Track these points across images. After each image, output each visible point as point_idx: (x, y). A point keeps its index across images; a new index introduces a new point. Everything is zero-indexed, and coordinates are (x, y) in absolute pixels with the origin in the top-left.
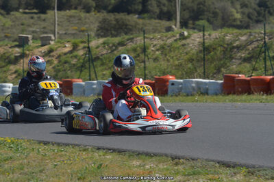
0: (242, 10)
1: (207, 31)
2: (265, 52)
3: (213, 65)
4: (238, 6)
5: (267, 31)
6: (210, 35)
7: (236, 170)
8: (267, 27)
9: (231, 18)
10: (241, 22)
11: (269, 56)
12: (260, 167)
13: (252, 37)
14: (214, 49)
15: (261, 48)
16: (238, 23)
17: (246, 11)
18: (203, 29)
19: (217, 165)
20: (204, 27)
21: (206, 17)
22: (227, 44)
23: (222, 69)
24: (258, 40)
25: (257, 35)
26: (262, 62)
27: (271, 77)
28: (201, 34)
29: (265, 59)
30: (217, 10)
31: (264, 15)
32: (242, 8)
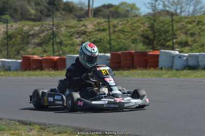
0: (36, 7)
1: (10, 23)
2: (53, 39)
3: (14, 49)
4: (33, 4)
5: (55, 23)
6: (12, 26)
7: (31, 127)
8: (55, 20)
9: (28, 13)
10: (35, 16)
11: (56, 42)
12: (49, 124)
13: (43, 27)
14: (15, 36)
15: (50, 35)
16: (33, 17)
17: (39, 8)
18: (6, 22)
19: (17, 123)
20: (7, 20)
21: (9, 13)
22: (25, 33)
23: (21, 52)
24: (47, 30)
25: (47, 26)
26: (51, 46)
27: (58, 57)
28: (5, 25)
29: (53, 44)
30: (17, 8)
31: (53, 11)
32: (36, 5)
